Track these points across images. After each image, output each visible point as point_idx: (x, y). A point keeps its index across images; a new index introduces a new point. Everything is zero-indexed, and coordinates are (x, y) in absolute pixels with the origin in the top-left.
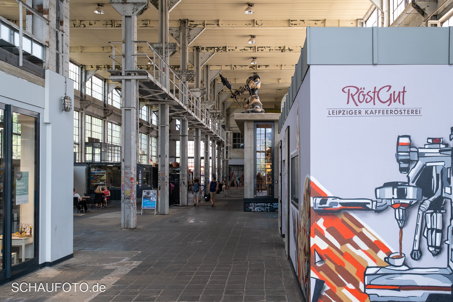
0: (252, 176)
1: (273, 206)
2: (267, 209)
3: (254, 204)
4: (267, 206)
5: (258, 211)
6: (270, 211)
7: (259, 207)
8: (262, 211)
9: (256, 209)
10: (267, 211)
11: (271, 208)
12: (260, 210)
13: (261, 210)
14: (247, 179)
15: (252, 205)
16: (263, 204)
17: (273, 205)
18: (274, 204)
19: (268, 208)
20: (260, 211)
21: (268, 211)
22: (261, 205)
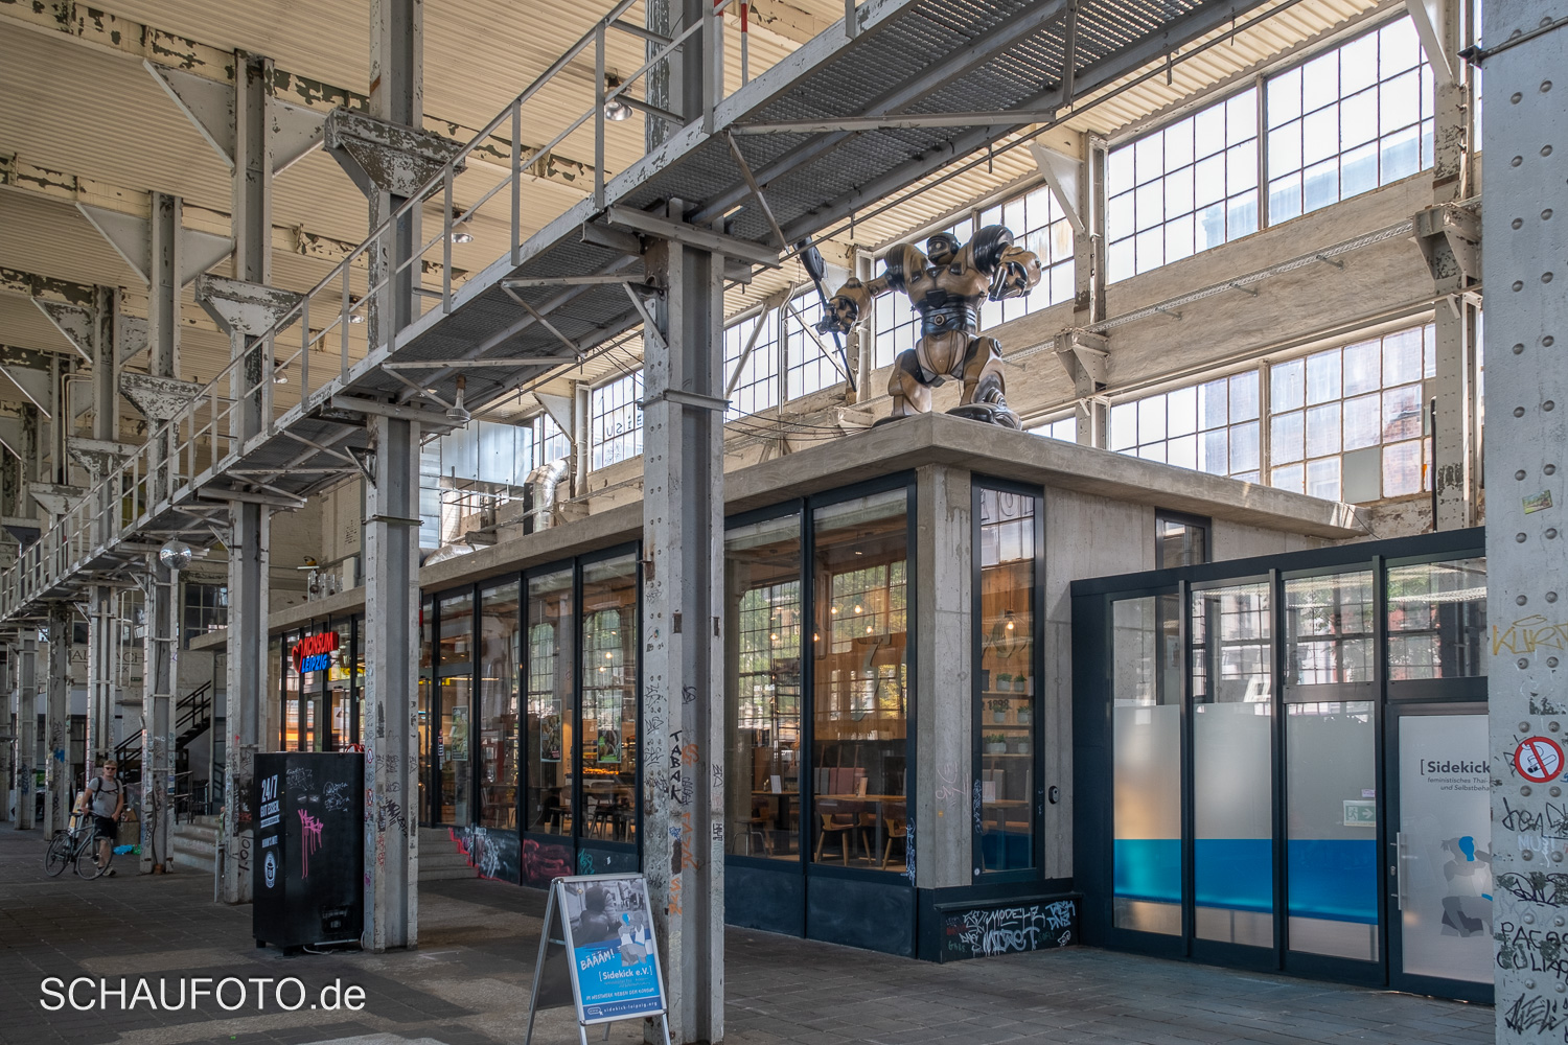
0: (964, 768)
1: (1050, 919)
2: (1027, 936)
3: (981, 914)
4: (1028, 922)
5: (995, 949)
6: (1039, 947)
7: (999, 929)
8: (1011, 949)
9: (986, 942)
10: (1029, 948)
11: (1042, 931)
12: (1002, 944)
13: (1006, 945)
14: (946, 784)
15: (971, 923)
16: (1013, 912)
17: (1048, 914)
18: (1050, 906)
19: (1032, 929)
20: (1004, 949)
21: (1034, 947)
22: (1005, 920)
